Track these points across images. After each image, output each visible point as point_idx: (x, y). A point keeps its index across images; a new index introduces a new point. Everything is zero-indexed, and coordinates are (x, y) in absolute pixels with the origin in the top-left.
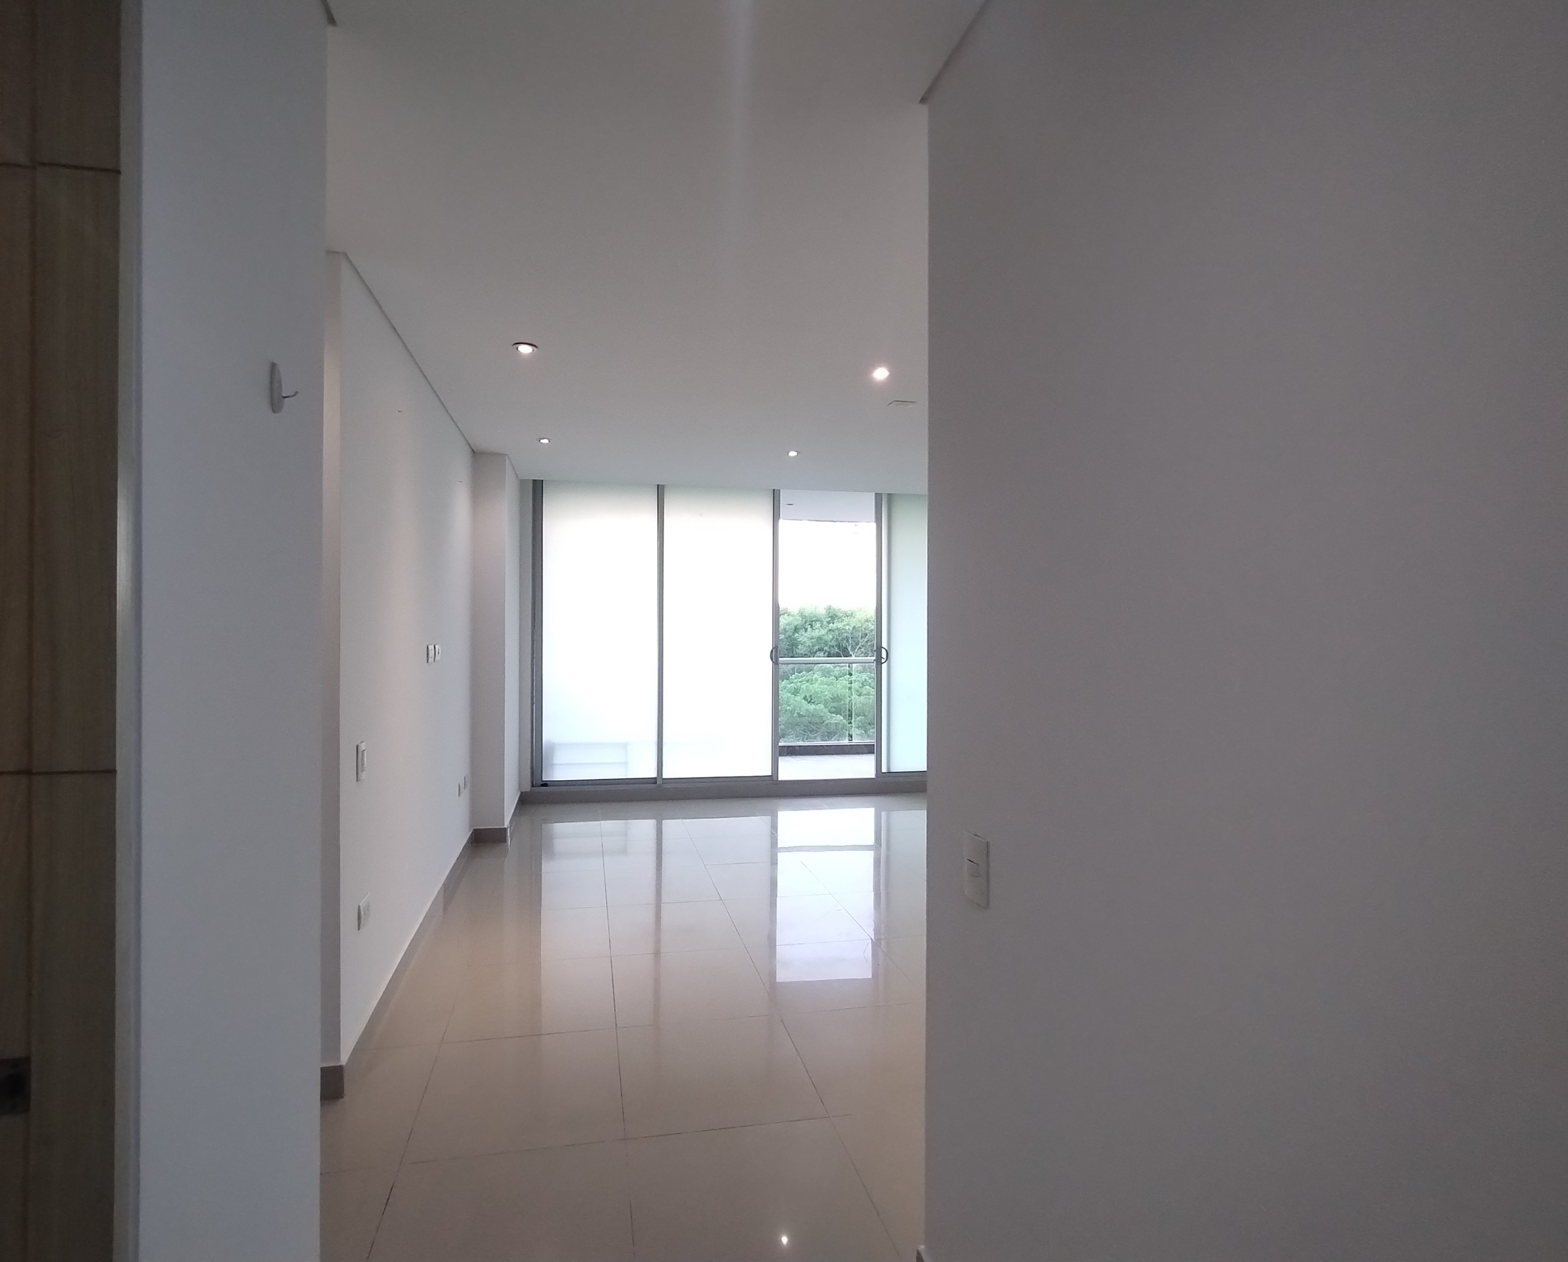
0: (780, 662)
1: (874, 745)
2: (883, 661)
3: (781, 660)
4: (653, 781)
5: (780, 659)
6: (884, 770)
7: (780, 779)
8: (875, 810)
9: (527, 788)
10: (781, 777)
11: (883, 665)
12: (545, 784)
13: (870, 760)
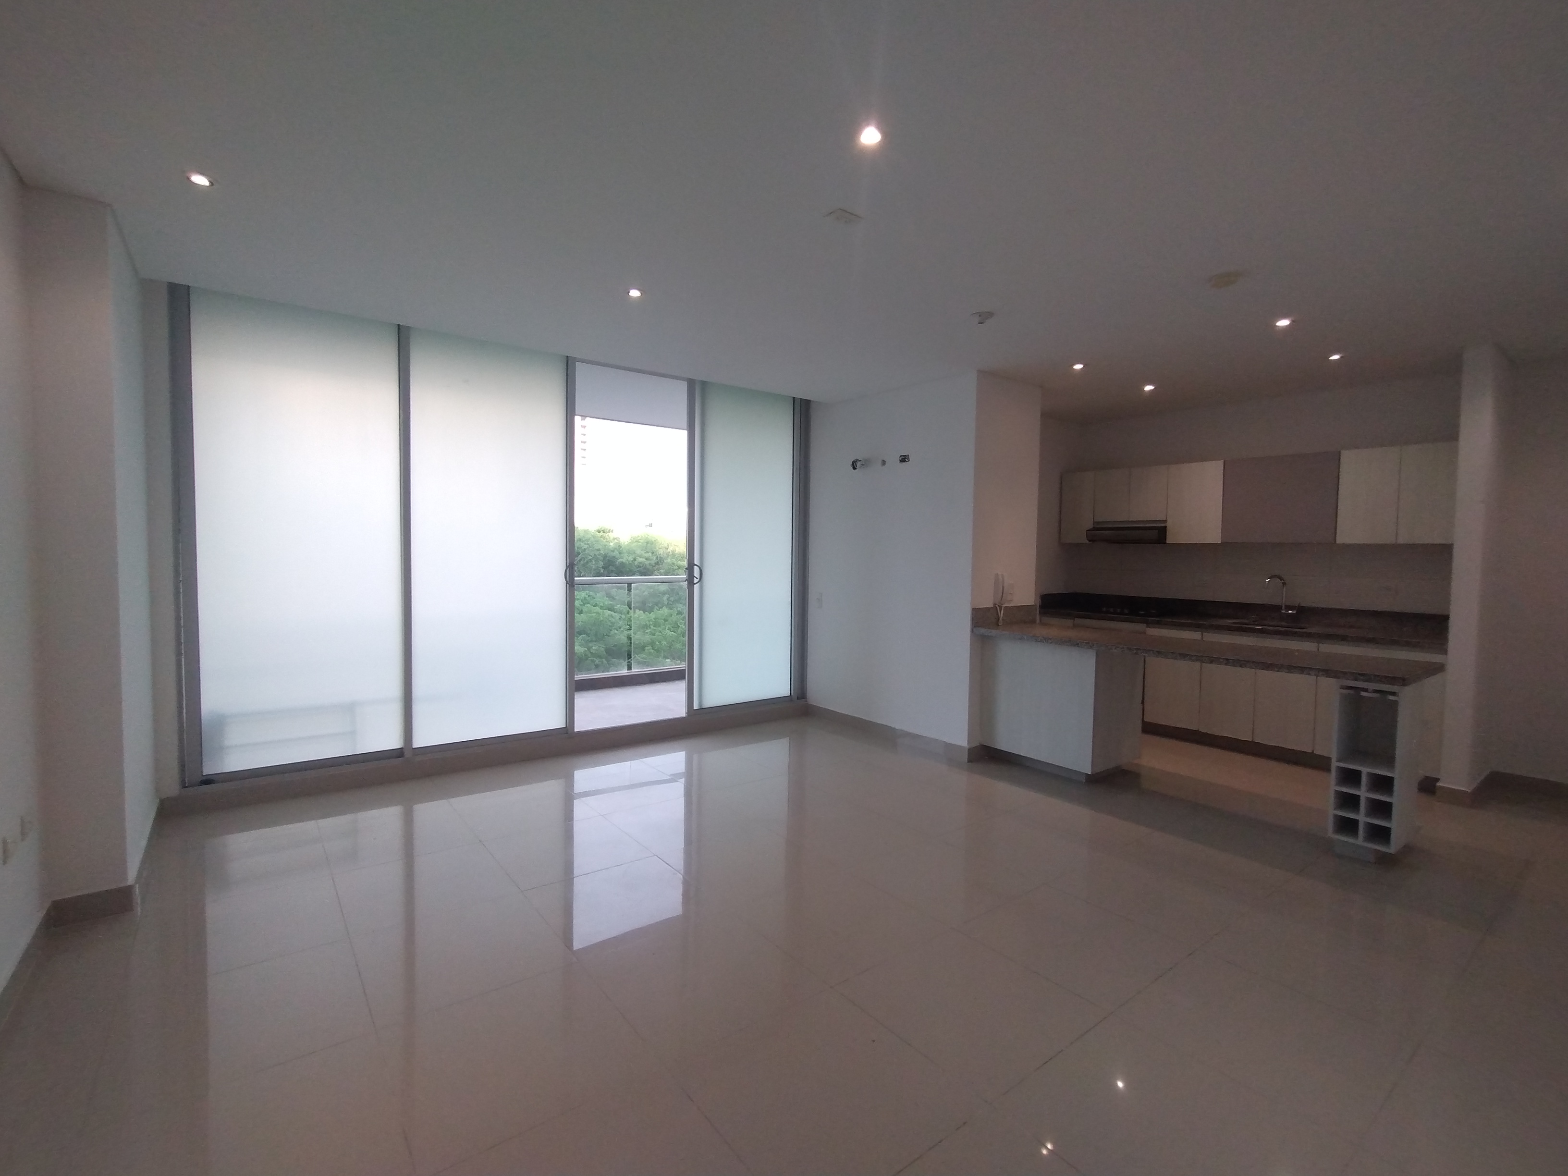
0: (576, 581)
1: (685, 670)
2: (696, 581)
3: (577, 580)
4: (397, 754)
5: (576, 578)
6: (696, 707)
7: (576, 730)
8: (686, 753)
9: (172, 788)
10: (578, 728)
11: (695, 585)
12: (208, 781)
13: (680, 687)
